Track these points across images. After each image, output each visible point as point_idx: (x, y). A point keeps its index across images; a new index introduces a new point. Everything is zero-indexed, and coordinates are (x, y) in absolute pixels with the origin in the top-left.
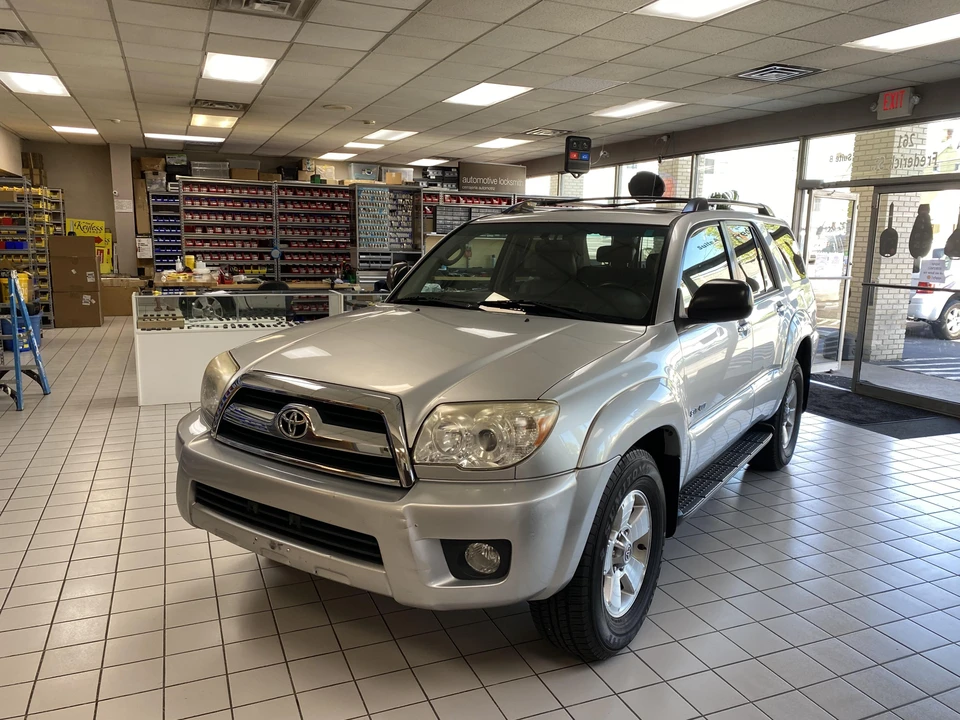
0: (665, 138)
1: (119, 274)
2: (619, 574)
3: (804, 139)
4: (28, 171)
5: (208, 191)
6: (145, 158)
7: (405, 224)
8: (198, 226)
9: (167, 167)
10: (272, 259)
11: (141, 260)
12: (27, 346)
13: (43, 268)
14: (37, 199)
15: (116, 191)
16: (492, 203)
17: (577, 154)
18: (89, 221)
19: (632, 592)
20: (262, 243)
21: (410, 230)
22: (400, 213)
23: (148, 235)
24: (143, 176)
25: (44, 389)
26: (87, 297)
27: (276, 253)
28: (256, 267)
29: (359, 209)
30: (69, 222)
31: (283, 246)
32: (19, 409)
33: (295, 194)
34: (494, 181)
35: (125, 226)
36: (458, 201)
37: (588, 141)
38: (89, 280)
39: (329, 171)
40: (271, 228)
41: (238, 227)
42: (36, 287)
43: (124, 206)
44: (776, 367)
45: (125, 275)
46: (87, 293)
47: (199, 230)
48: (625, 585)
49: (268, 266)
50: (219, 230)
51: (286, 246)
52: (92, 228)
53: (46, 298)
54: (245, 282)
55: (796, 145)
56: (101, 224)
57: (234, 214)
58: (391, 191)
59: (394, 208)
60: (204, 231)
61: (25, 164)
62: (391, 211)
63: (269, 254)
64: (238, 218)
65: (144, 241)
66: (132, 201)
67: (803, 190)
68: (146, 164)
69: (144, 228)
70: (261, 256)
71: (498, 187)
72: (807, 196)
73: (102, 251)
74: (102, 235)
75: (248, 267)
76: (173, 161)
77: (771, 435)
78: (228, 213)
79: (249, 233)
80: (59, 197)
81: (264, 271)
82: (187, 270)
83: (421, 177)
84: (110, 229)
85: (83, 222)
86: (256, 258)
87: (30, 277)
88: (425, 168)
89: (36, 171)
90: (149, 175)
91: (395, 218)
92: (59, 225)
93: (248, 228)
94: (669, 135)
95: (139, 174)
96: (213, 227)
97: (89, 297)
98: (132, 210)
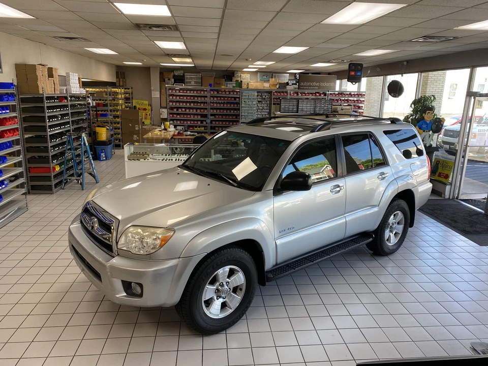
0: (405, 63)
1: (153, 125)
2: (221, 300)
3: (473, 67)
4: (118, 80)
5: (179, 92)
6: (165, 72)
7: (266, 108)
8: (175, 108)
9: (174, 77)
10: (207, 123)
11: (162, 119)
12: (104, 159)
13: (118, 123)
14: (117, 93)
15: (152, 88)
16: (316, 95)
17: (354, 72)
18: (142, 101)
19: (231, 309)
20: (202, 116)
21: (268, 111)
22: (263, 102)
23: (166, 108)
24: (164, 81)
25: (96, 181)
26: (135, 136)
27: (208, 121)
28: (199, 127)
29: (242, 102)
30: (134, 101)
31: (211, 117)
32: (83, 190)
33: (218, 93)
34: (318, 84)
35: (156, 103)
36: (298, 95)
37: (361, 65)
38: (136, 129)
39: (247, 77)
40: (206, 109)
41: (192, 108)
42: (112, 133)
43: (156, 94)
44: (374, 206)
45: (156, 125)
46: (135, 134)
47: (175, 110)
48: (224, 305)
49: (205, 127)
50: (184, 110)
51: (213, 117)
52: (143, 104)
53: (120, 136)
54: (190, 135)
55: (468, 71)
56: (146, 102)
57: (190, 103)
58: (258, 92)
59: (261, 100)
60: (177, 110)
61: (117, 77)
62: (259, 102)
63: (205, 121)
64: (192, 105)
65: (164, 110)
66: (159, 93)
67: (471, 96)
68: (166, 75)
69: (164, 105)
70: (202, 122)
71: (319, 87)
72: (473, 100)
73: (147, 114)
74: (147, 107)
75: (196, 127)
76: (176, 74)
77: (371, 239)
78: (187, 102)
79: (196, 111)
80: (130, 91)
81: (203, 129)
82: (165, 129)
83: (293, 78)
84: (150, 105)
85: (140, 101)
86: (199, 123)
87: (107, 129)
88: (296, 74)
89: (121, 80)
90: (166, 79)
91: (261, 105)
92: (130, 103)
93: (197, 109)
94: (408, 61)
95: (162, 80)
96: (181, 108)
97: (136, 136)
98: (159, 96)
